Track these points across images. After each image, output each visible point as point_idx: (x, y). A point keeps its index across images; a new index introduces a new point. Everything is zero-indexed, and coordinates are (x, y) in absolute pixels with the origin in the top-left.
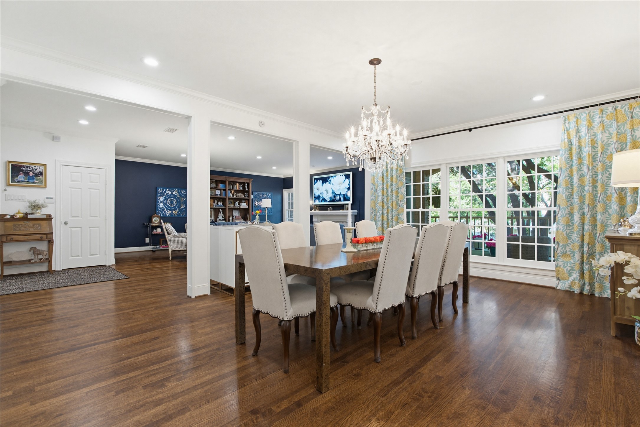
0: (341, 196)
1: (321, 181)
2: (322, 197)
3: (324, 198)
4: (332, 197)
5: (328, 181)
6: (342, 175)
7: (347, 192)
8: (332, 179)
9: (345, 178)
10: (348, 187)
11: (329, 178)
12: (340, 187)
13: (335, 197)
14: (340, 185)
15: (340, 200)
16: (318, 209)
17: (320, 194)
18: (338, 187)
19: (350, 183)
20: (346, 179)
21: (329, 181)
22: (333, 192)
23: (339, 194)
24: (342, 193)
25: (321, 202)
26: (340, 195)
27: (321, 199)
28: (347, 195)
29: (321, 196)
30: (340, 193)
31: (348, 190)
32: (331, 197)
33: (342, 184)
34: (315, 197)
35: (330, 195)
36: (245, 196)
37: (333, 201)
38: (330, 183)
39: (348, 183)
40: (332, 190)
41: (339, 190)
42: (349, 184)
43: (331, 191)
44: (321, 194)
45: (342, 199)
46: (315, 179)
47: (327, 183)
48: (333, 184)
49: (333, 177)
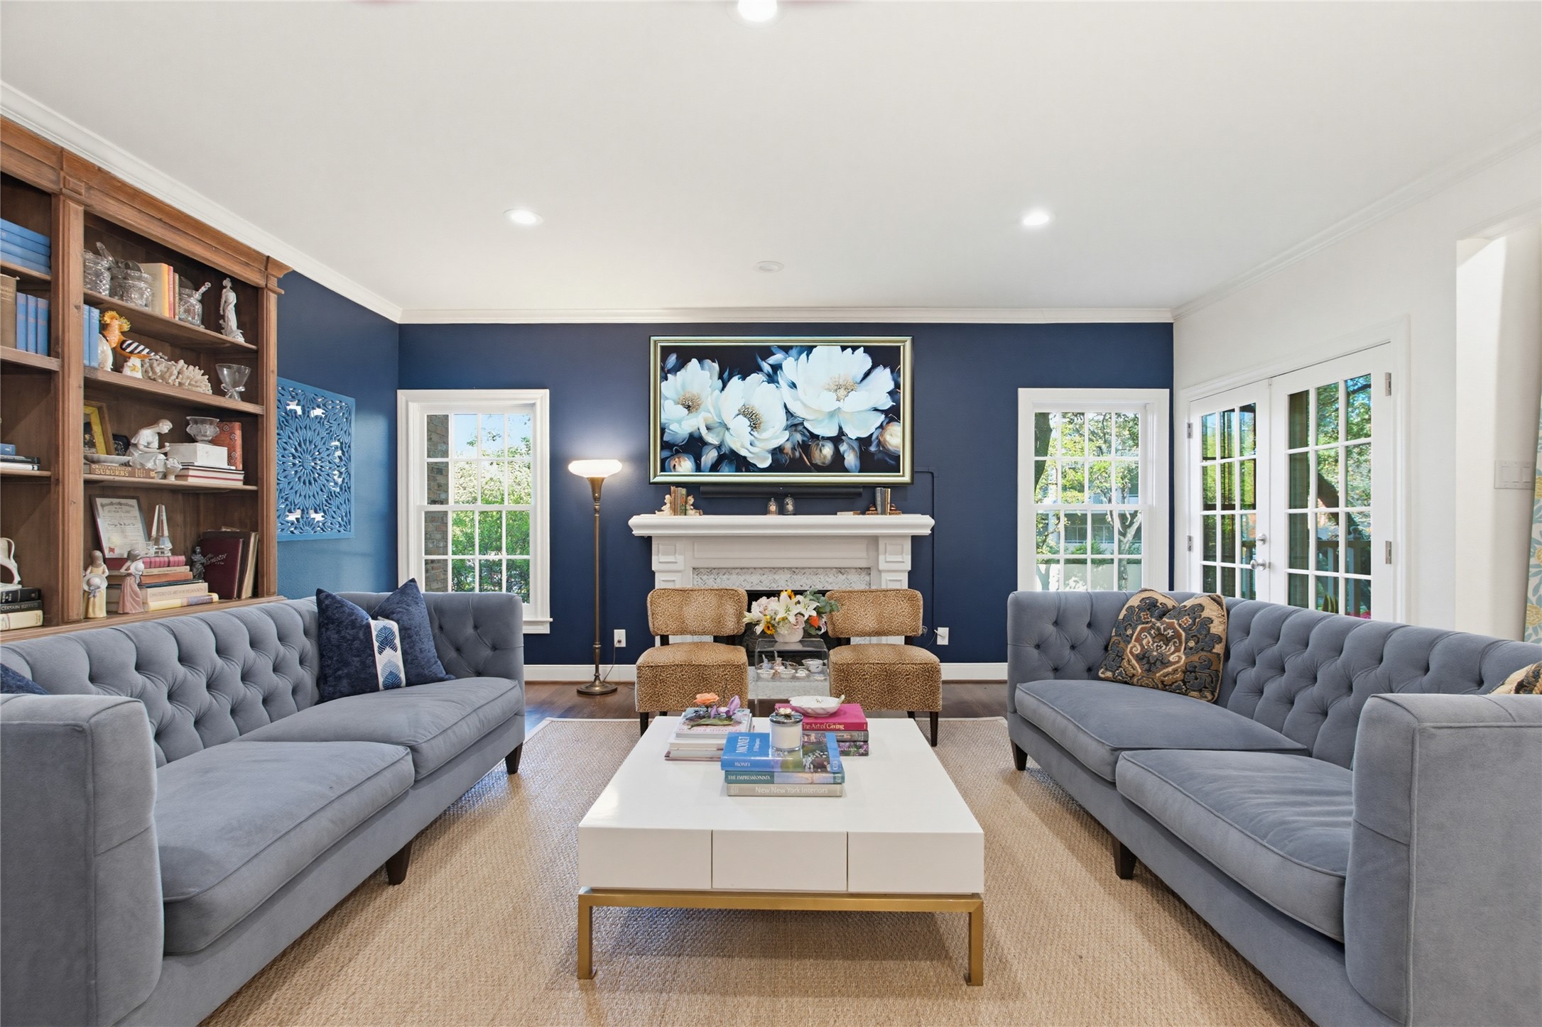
0: (843, 448)
1: (716, 366)
2: (719, 448)
3: (733, 452)
4: (788, 447)
5: (759, 369)
6: (854, 349)
7: (881, 427)
8: (791, 360)
9: (868, 362)
10: (887, 403)
11: (767, 352)
12: (838, 404)
13: (805, 447)
14: (842, 392)
15: (837, 464)
16: (695, 506)
17: (704, 432)
18: (828, 402)
19: (897, 386)
20: (874, 367)
21: (766, 367)
22: (794, 424)
23: (834, 433)
24: (853, 433)
25: (715, 468)
26: (837, 440)
27: (710, 457)
28: (879, 443)
29: (711, 438)
30: (841, 433)
31: (890, 420)
32: (777, 452)
33: (849, 389)
34: (666, 445)
35: (776, 435)
36: (218, 389)
37: (796, 465)
38: (772, 379)
39: (891, 386)
40: (789, 413)
41: (832, 415)
42: (893, 394)
43: (782, 420)
44: (708, 428)
45: (851, 459)
46: (666, 351)
47: (755, 378)
48: (793, 386)
49: (794, 352)
